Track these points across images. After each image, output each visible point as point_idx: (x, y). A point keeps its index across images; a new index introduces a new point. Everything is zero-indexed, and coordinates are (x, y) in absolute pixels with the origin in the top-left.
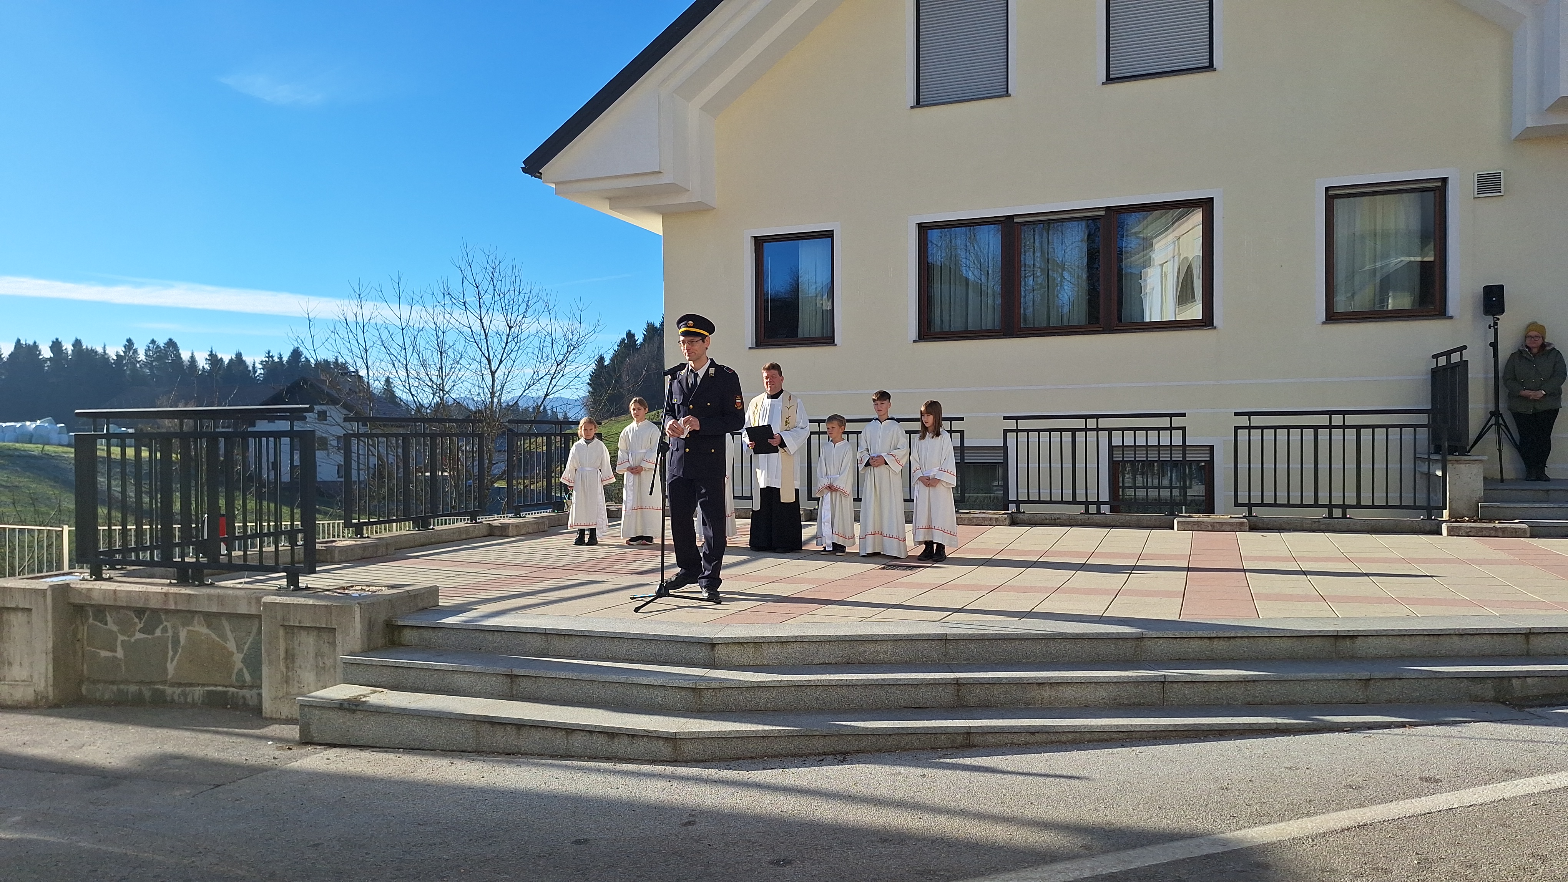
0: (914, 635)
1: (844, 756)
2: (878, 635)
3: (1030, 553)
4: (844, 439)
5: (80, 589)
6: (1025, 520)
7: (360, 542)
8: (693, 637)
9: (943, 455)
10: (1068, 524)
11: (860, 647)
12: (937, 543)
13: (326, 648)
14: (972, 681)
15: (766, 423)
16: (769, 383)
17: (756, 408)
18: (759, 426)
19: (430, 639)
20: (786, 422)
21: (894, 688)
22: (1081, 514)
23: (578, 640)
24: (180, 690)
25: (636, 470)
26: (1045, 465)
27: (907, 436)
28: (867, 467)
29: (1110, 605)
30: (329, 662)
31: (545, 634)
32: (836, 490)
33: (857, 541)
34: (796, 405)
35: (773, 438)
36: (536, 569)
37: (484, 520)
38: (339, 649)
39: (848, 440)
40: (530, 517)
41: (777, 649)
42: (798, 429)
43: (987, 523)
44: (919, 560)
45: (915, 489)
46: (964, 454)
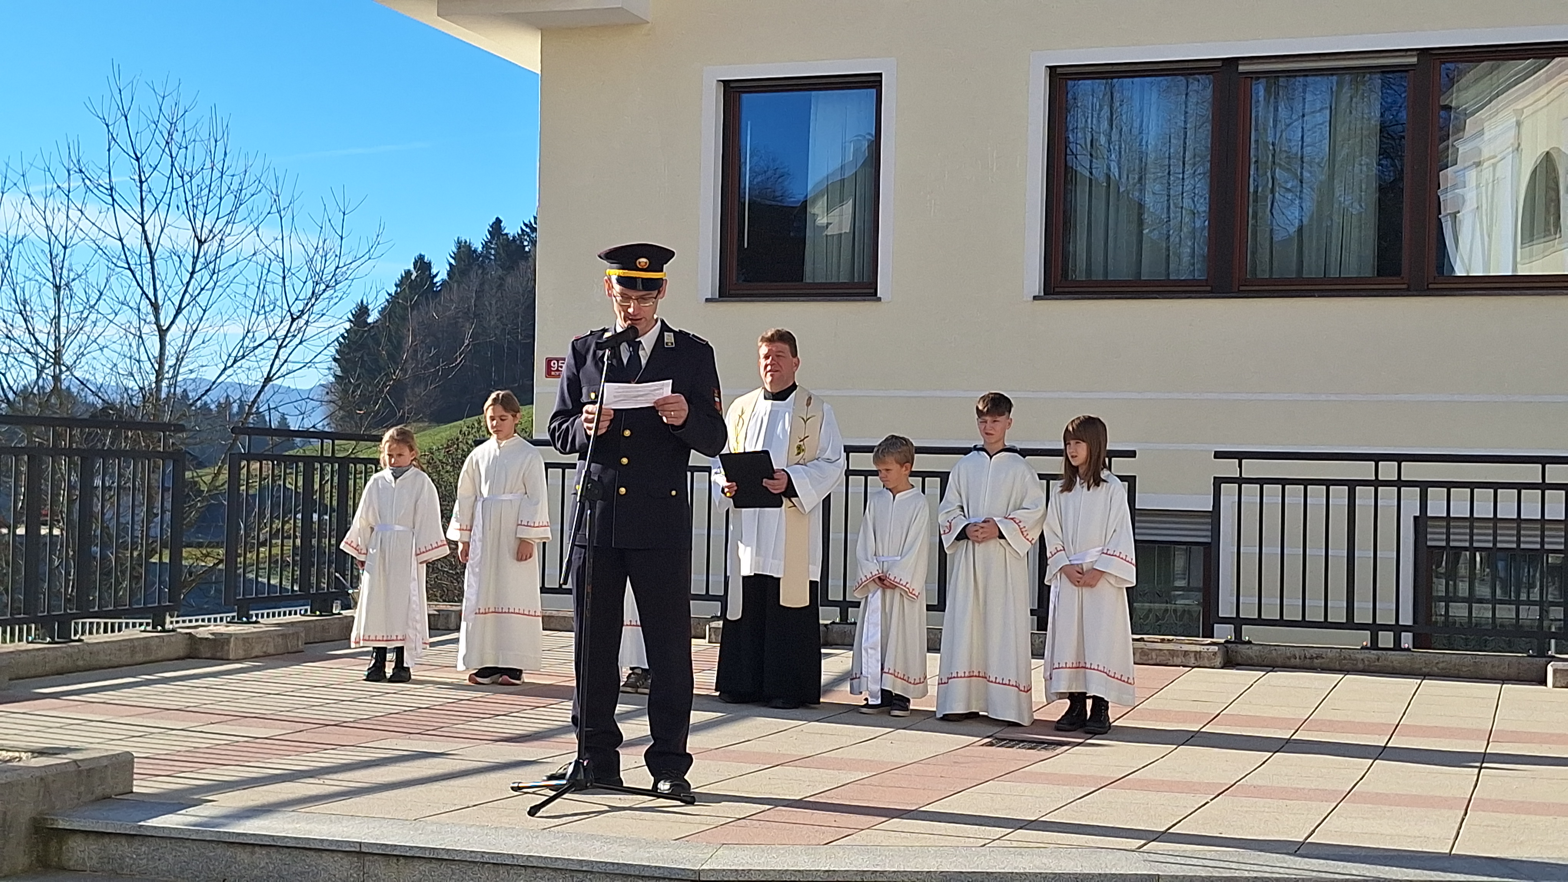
3: (1273, 722)
4: (913, 486)
9: (1110, 524)
10: (1338, 668)
12: (1094, 698)
15: (759, 448)
16: (770, 370)
17: (740, 417)
18: (745, 453)
20: (799, 447)
22: (1362, 648)
26: (1294, 550)
27: (1042, 484)
28: (962, 542)
32: (893, 586)
33: (933, 690)
34: (820, 415)
35: (773, 479)
37: (179, 628)
39: (921, 489)
40: (268, 622)
42: (822, 463)
44: (1058, 730)
45: (1052, 588)
46: (1137, 525)
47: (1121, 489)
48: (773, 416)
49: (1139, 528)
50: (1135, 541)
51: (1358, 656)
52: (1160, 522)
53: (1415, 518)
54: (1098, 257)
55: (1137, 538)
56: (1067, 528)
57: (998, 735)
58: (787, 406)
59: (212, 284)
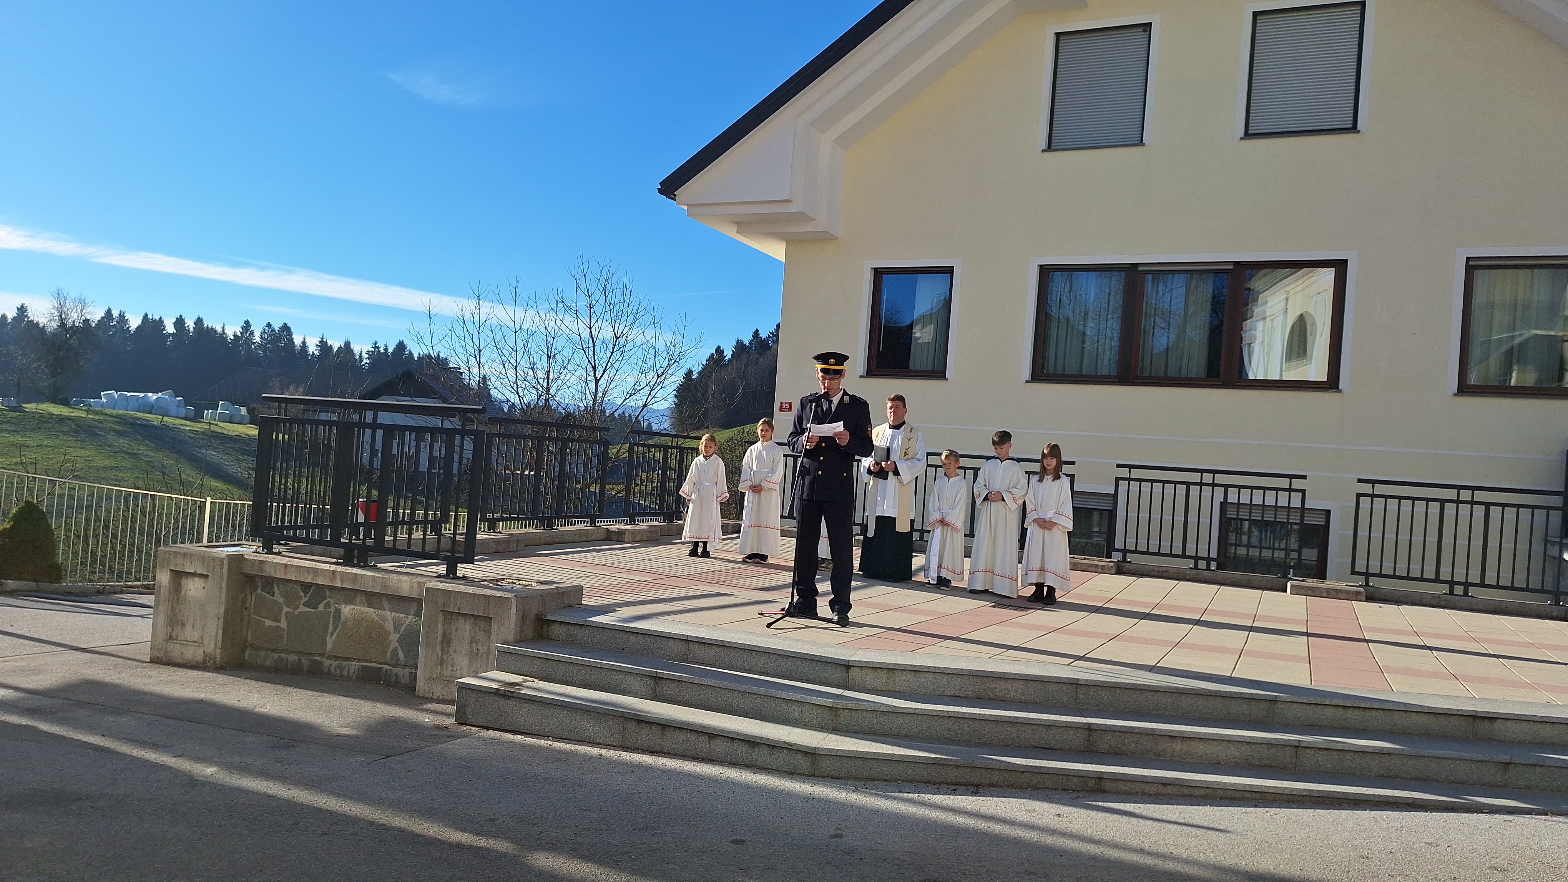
0: (1045, 677)
1: (976, 788)
2: (1010, 673)
5: (253, 561)
6: (1131, 570)
7: (493, 536)
8: (829, 658)
9: (1061, 498)
10: (1176, 577)
11: (991, 683)
12: (1049, 587)
13: (481, 636)
14: (1104, 728)
16: (892, 414)
17: (877, 437)
19: (577, 635)
20: (905, 453)
21: (1026, 727)
23: (718, 649)
24: (337, 663)
25: (756, 489)
28: (985, 502)
29: (1236, 664)
30: (483, 649)
31: (687, 641)
32: (948, 525)
33: (966, 577)
34: (916, 437)
36: (659, 577)
37: (602, 523)
38: (493, 637)
39: (965, 478)
40: (643, 525)
41: (909, 677)
43: (1092, 569)
44: (1029, 601)
45: (1028, 529)
46: (1074, 499)
47: (1066, 481)
48: (893, 438)
49: (1075, 501)
50: (1073, 507)
51: (1187, 572)
52: (1087, 498)
53: (1221, 502)
54: (1060, 363)
55: (1074, 505)
56: (1038, 499)
57: (998, 602)
58: (900, 432)
59: (621, 358)
